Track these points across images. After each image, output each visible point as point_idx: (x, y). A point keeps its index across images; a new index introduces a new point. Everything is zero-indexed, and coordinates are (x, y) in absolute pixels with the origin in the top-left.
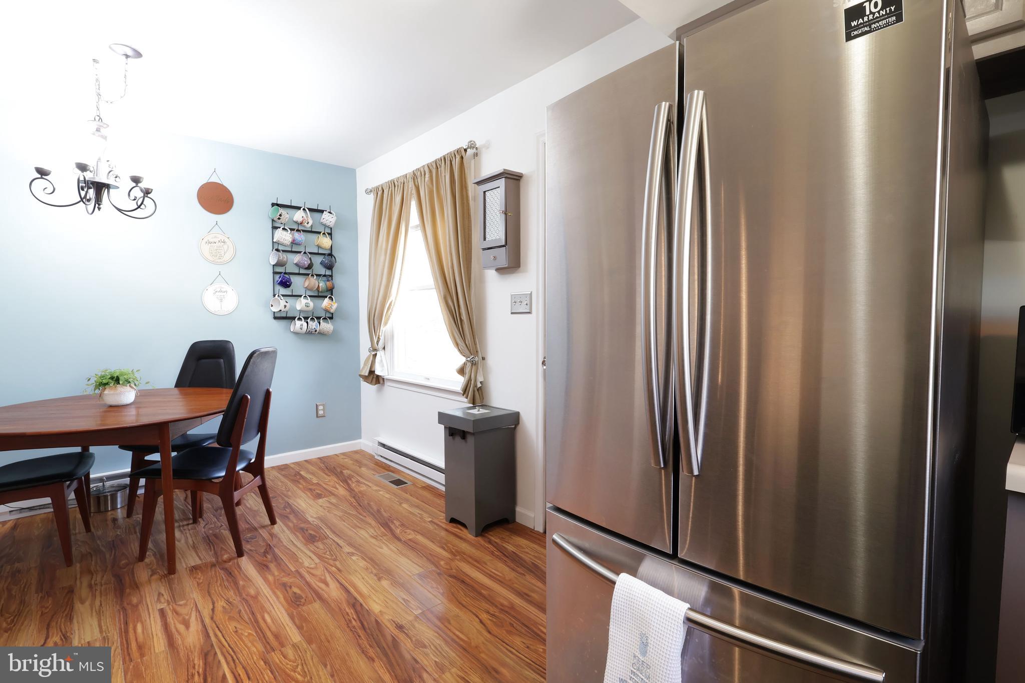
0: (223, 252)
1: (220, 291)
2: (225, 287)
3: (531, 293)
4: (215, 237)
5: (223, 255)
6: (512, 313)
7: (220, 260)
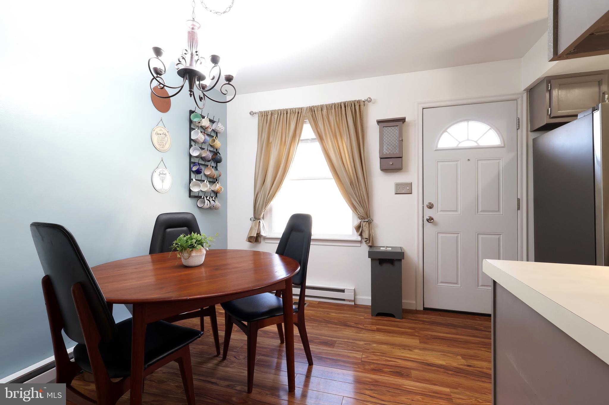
0: (165, 143)
1: (163, 174)
2: (166, 171)
3: (412, 183)
4: (161, 130)
5: (165, 145)
6: (396, 194)
7: (163, 149)
